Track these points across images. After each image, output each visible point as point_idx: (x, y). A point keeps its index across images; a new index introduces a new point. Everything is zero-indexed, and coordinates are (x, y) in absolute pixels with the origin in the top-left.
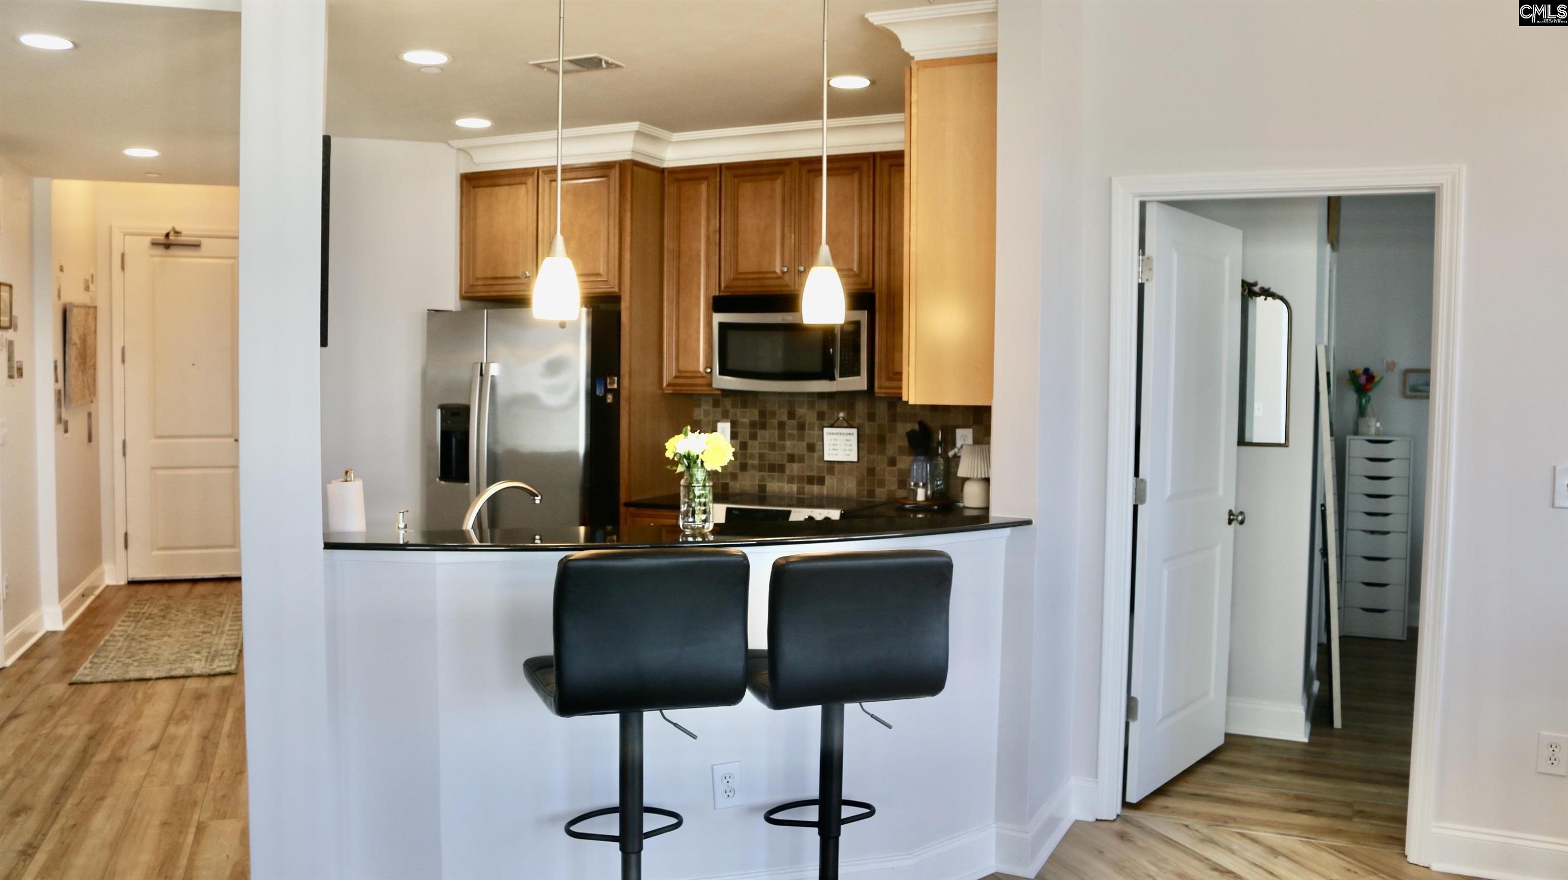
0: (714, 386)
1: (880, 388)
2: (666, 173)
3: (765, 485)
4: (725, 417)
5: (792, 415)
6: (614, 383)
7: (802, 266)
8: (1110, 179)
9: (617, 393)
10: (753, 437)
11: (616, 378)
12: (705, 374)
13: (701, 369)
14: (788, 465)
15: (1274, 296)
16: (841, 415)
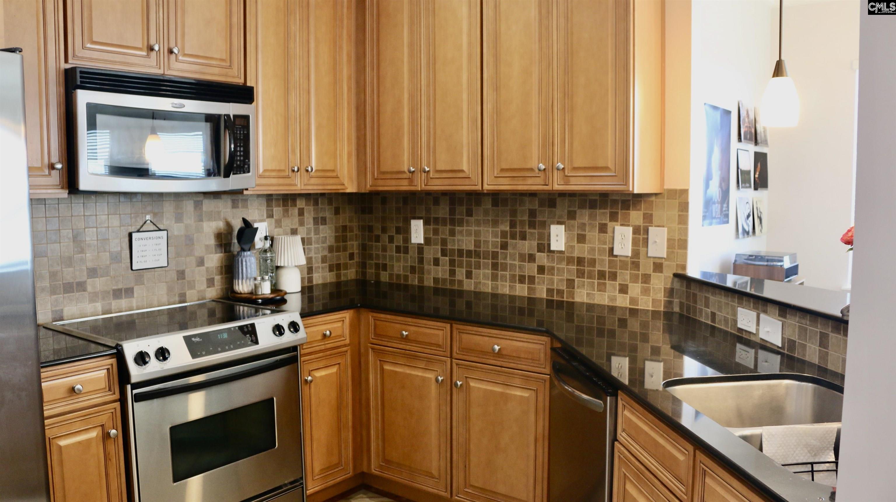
0: (80, 186)
7: (175, 47)
12: (48, 171)
13: (45, 165)
16: (150, 218)
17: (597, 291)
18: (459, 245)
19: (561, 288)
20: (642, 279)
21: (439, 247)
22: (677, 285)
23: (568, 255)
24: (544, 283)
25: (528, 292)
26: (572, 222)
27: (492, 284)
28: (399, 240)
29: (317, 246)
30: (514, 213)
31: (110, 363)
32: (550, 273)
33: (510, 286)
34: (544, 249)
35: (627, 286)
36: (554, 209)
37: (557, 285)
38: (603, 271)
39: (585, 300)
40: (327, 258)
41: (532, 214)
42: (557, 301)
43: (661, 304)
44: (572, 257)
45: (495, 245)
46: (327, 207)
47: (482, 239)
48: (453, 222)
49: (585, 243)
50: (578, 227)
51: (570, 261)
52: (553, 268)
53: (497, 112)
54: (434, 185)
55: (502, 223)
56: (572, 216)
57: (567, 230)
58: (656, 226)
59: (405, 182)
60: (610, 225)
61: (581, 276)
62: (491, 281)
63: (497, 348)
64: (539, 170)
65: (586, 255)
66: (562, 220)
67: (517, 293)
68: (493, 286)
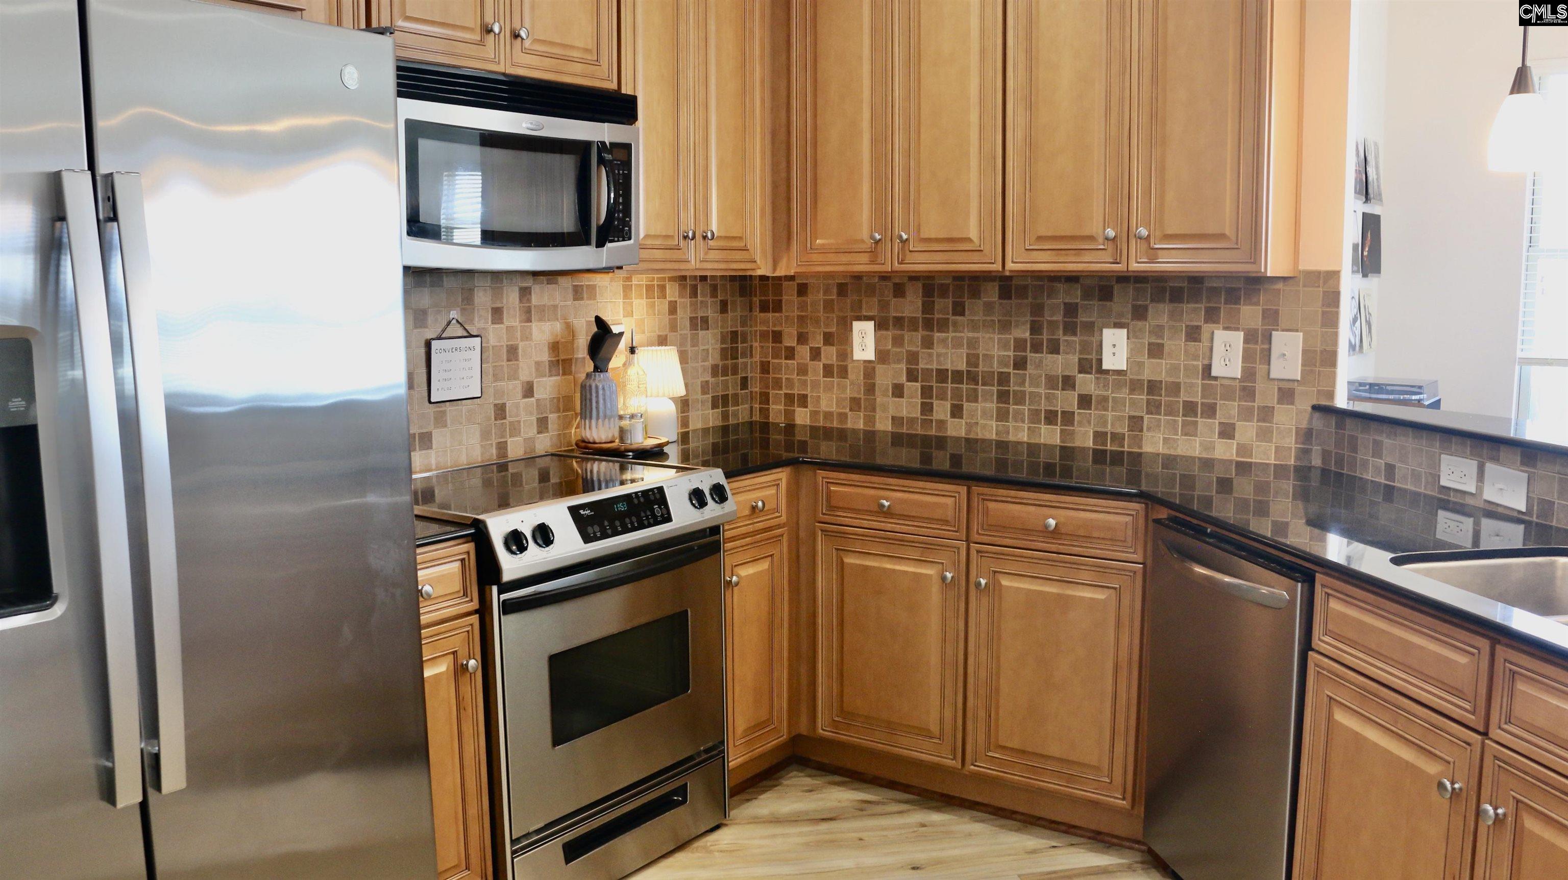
7: (524, 28)
16: (453, 315)
17: (1182, 435)
18: (939, 362)
19: (1119, 430)
20: (1258, 414)
21: (903, 366)
22: (1318, 422)
23: (1131, 377)
24: (1089, 423)
25: (1061, 436)
26: (1140, 324)
27: (997, 426)
28: (830, 354)
29: (695, 365)
30: (1037, 310)
31: (466, 550)
32: (1100, 407)
33: (1029, 428)
34: (1091, 368)
35: (1232, 426)
36: (1108, 303)
37: (1112, 425)
38: (1191, 402)
39: (1161, 449)
40: (708, 384)
41: (1071, 310)
42: (1111, 451)
43: (1291, 455)
44: (1139, 380)
45: (1003, 362)
46: (709, 300)
47: (981, 351)
48: (929, 325)
49: (1162, 358)
50: (1149, 332)
51: (1135, 386)
52: (1105, 399)
53: (1030, 143)
54: (914, 263)
55: (1017, 326)
56: (1140, 313)
57: (1131, 336)
58: (1283, 330)
59: (864, 258)
60: (1206, 328)
61: (1153, 409)
62: (996, 421)
63: (1052, 522)
64: (1107, 239)
65: (1163, 376)
66: (1123, 320)
67: (1042, 441)
68: (1000, 428)
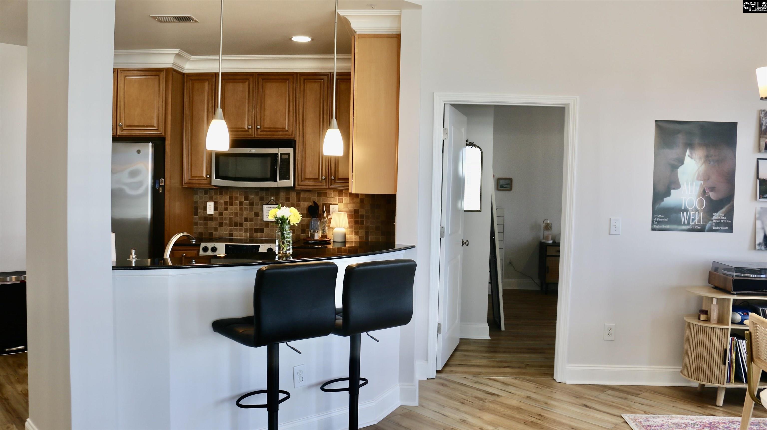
0: (213, 184)
1: (298, 185)
2: (185, 76)
3: (233, 233)
4: (211, 199)
5: (246, 199)
6: (162, 182)
7: (259, 126)
8: (434, 93)
9: (163, 187)
10: (226, 209)
11: (163, 180)
12: (206, 178)
13: (204, 176)
14: (244, 223)
15: (475, 146)
16: (272, 198)
